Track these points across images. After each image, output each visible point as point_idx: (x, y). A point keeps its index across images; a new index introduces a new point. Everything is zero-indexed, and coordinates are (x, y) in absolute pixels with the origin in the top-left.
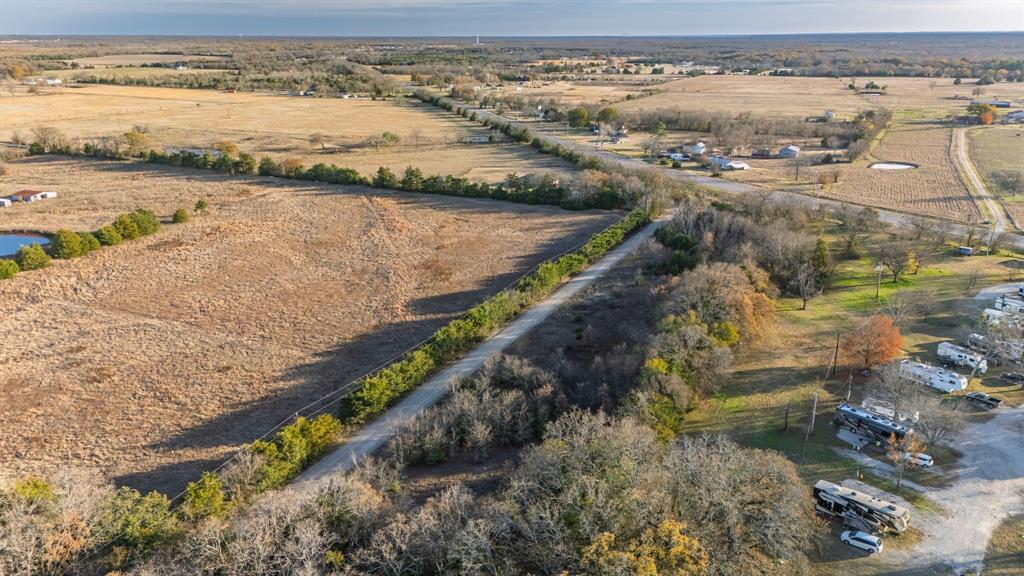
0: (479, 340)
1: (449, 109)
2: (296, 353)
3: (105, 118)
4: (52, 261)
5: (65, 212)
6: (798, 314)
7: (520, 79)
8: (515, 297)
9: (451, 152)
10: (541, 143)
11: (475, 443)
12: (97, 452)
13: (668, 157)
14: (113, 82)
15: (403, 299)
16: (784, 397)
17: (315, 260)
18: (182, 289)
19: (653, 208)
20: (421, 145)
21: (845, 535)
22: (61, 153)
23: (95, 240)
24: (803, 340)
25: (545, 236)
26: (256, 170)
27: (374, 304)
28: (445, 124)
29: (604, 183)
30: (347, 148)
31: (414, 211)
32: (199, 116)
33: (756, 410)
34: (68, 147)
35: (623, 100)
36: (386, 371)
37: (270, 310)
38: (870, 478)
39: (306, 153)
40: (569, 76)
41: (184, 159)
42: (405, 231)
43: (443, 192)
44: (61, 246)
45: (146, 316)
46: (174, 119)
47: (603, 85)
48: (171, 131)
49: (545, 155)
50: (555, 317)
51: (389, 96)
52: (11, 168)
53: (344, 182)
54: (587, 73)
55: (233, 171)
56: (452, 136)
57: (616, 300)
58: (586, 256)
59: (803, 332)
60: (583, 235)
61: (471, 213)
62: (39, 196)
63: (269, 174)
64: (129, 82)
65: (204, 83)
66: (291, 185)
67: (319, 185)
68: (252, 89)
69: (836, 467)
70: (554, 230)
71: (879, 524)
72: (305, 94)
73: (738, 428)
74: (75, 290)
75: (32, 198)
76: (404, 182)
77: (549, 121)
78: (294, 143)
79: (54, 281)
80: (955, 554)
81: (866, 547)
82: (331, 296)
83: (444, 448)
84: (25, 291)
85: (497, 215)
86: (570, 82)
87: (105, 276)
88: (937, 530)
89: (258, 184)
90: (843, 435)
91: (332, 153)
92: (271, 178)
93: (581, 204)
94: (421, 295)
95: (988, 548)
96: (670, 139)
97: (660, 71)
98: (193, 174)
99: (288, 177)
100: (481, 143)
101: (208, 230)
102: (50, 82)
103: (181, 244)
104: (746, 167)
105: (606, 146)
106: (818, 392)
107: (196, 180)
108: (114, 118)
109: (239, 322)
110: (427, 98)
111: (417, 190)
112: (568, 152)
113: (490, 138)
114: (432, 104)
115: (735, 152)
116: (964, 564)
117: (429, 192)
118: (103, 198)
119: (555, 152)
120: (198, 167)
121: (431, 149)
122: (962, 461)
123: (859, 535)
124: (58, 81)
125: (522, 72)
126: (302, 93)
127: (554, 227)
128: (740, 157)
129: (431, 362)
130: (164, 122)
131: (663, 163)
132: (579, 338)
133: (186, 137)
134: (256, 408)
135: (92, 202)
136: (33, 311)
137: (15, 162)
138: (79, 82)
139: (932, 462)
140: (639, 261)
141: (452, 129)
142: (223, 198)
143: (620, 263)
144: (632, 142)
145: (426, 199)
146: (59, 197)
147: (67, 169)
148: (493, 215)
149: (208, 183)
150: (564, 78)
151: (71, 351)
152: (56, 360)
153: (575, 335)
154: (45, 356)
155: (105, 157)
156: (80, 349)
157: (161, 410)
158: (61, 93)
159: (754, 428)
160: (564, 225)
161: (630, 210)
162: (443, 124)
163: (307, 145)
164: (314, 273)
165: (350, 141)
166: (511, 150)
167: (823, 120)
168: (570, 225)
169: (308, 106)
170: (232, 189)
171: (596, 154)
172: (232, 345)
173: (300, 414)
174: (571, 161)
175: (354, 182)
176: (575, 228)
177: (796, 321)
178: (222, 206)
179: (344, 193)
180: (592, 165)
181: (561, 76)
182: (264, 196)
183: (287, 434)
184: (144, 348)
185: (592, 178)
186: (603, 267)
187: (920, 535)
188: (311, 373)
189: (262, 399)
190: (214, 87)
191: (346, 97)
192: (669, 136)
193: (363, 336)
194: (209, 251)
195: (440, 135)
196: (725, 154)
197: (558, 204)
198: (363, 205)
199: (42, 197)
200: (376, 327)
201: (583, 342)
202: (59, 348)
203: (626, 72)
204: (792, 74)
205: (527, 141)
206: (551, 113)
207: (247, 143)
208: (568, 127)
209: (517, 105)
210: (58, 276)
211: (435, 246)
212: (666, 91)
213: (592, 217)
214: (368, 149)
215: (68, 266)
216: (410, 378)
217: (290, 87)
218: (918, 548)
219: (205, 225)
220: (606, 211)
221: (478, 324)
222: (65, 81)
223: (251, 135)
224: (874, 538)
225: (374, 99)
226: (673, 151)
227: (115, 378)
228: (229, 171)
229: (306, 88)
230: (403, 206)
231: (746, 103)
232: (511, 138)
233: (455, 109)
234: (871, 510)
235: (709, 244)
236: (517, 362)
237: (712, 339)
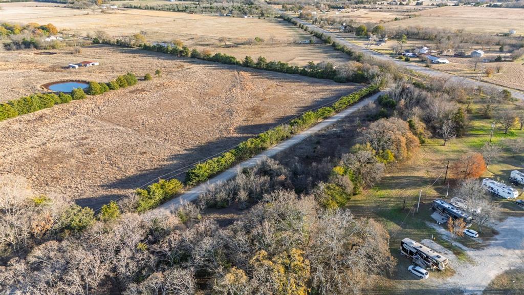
0: (264, 149)
1: (295, 24)
2: (177, 148)
3: (131, 26)
4: (87, 96)
5: (100, 73)
6: (439, 148)
7: (340, 8)
8: (287, 129)
9: (288, 48)
10: (336, 44)
11: (239, 200)
12: (79, 186)
13: (404, 55)
14: (140, 8)
15: (236, 125)
16: (410, 192)
17: (201, 103)
18: (138, 113)
19: (381, 83)
20: (274, 44)
21: (410, 268)
22: (107, 43)
23: (107, 87)
24: (436, 162)
25: (318, 97)
26: (189, 55)
27: (221, 127)
28: (291, 32)
29: (359, 69)
30: (236, 45)
31: (257, 80)
32: (174, 26)
33: (393, 197)
34: (110, 41)
35: (392, 21)
36: (210, 161)
37: (173, 126)
38: (439, 239)
39: (216, 47)
40: (367, 6)
41: (158, 48)
42: (249, 90)
43: (276, 70)
44: (91, 89)
45: (118, 125)
46: (161, 28)
47: (385, 11)
48: (158, 34)
49: (337, 51)
50: (308, 140)
51: (268, 17)
52: (83, 50)
53: (227, 63)
54: (379, 5)
55: (179, 55)
56: (291, 39)
57: (342, 133)
58: (334, 109)
59: (438, 158)
60: (338, 96)
61: (286, 82)
62: (91, 64)
63: (195, 58)
64: (147, 8)
65: (180, 9)
66: (204, 64)
67: (217, 64)
68: (202, 12)
69: (423, 232)
70: (326, 93)
71: (431, 264)
72: (227, 15)
73: (378, 206)
74: (93, 110)
75: (88, 65)
76: (258, 64)
77: (347, 32)
78: (213, 41)
79: (85, 106)
80: (469, 285)
81: (420, 275)
82: (202, 121)
83: (225, 201)
84: (72, 109)
85: (299, 84)
86: (367, 10)
87: (107, 104)
88: (464, 271)
89: (189, 62)
90: (435, 216)
91: (229, 47)
92: (196, 60)
93: (344, 80)
94: (245, 124)
95: (489, 285)
96: (408, 44)
97: (421, 4)
98: (161, 56)
99: (203, 59)
100: (305, 44)
101: (158, 85)
102: (112, 7)
103: (144, 91)
104: (447, 61)
105: (373, 47)
106: (431, 191)
107: (161, 59)
108: (135, 26)
109: (157, 130)
110: (286, 18)
111: (263, 69)
112: (349, 50)
113: (310, 41)
114: (287, 21)
115: (445, 53)
116: (471, 291)
117: (269, 70)
118: (117, 67)
119: (342, 50)
120: (164, 53)
121: (278, 46)
122: (497, 237)
123: (418, 268)
124: (116, 7)
125: (342, 4)
126: (225, 15)
127: (326, 91)
128: (447, 56)
129: (234, 158)
130: (156, 29)
131: (400, 58)
132: (314, 152)
133: (163, 37)
134: (151, 173)
135: (113, 68)
136: (72, 119)
137: (86, 47)
138: (125, 7)
139: (478, 235)
140: (363, 113)
141: (293, 35)
142: (170, 69)
143: (353, 113)
144: (387, 45)
145: (266, 74)
146: (100, 65)
147: (106, 51)
148: (297, 84)
149: (166, 61)
150: (364, 8)
151: (82, 139)
152: (75, 143)
153: (313, 150)
154: (71, 140)
155: (124, 46)
156: (86, 138)
157: (111, 170)
158: (115, 13)
159: (387, 207)
160: (331, 90)
161: (369, 84)
162: (290, 33)
163: (217, 43)
164: (199, 108)
165: (240, 41)
166: (320, 48)
167: (506, 35)
168: (335, 91)
169: (225, 22)
170: (176, 65)
171: (364, 52)
172: (150, 142)
173: (162, 178)
174: (349, 55)
175: (234, 63)
176: (337, 92)
177: (436, 151)
178: (169, 73)
179: (227, 69)
180: (358, 59)
181: (363, 6)
182: (189, 68)
183: (153, 187)
184: (112, 140)
185: (353, 65)
186: (343, 115)
187: (453, 272)
188: (181, 158)
189: (155, 169)
190: (184, 11)
191: (246, 17)
192: (408, 42)
193: (210, 143)
194: (155, 95)
195: (286, 39)
196: (439, 54)
197: (332, 79)
198: (234, 76)
199: (92, 64)
200: (218, 138)
201: (315, 154)
202: (78, 137)
203: (401, 4)
204: (500, 6)
205: (330, 43)
206: (348, 28)
207: (191, 41)
208: (354, 36)
209: (332, 22)
210: (88, 103)
211: (261, 99)
212: (420, 15)
213: (349, 87)
214: (247, 46)
215: (93, 99)
216: (221, 165)
217: (219, 12)
218: (449, 280)
219: (158, 82)
220: (358, 84)
221: (263, 141)
222: (119, 7)
223: (193, 36)
224: (424, 271)
225: (259, 18)
226: (408, 51)
227: (96, 153)
228: (177, 55)
229: (227, 11)
230: (253, 77)
231: (465, 24)
232: (321, 41)
233: (298, 24)
234: (428, 257)
235: (402, 106)
236: (273, 162)
237: (377, 158)
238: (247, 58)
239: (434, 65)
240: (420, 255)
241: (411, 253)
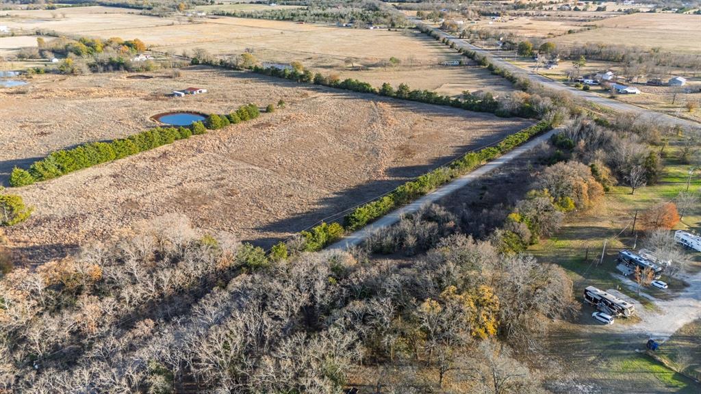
0: (422, 194)
1: (438, 39)
2: (325, 191)
3: (230, 41)
4: (207, 130)
5: (211, 102)
6: (626, 196)
7: (494, 15)
8: (447, 172)
9: (432, 71)
10: (494, 67)
11: (408, 245)
12: (232, 228)
13: (582, 82)
14: (234, 15)
15: (385, 167)
16: (593, 243)
17: (339, 140)
18: (270, 151)
19: (555, 120)
20: (414, 66)
21: (595, 314)
22: (208, 65)
23: (228, 120)
24: (622, 213)
25: (479, 134)
26: (312, 81)
27: (368, 169)
28: (433, 50)
29: (526, 100)
30: (367, 67)
31: (400, 113)
32: (283, 41)
33: (573, 248)
34: (211, 61)
35: (565, 34)
36: (368, 205)
37: (314, 167)
38: (624, 290)
39: (342, 70)
40: (530, 12)
41: (272, 71)
42: (393, 125)
43: (421, 101)
44: (211, 122)
45: (252, 164)
46: (268, 43)
47: (554, 20)
48: (266, 51)
49: (495, 76)
50: (471, 186)
51: (400, 28)
52: (183, 72)
53: (361, 91)
54: (546, 10)
55: (299, 81)
56: (435, 59)
57: (512, 179)
58: (500, 149)
59: (625, 208)
60: (503, 134)
61: (435, 116)
62: (198, 91)
63: (320, 84)
64: (243, 16)
65: (286, 17)
66: (331, 92)
67: (348, 92)
68: (314, 21)
69: (607, 282)
70: (486, 130)
71: (616, 311)
72: (346, 26)
73: (558, 256)
74: (219, 147)
75: (195, 92)
76: (398, 92)
77: (505, 50)
78: (336, 62)
79: (208, 142)
80: (656, 332)
81: (604, 320)
82: (346, 162)
83: (392, 246)
84: (195, 146)
85: (451, 118)
86: (530, 17)
87: (232, 140)
88: (650, 319)
89: (313, 90)
90: (621, 267)
91: (357, 70)
92: (320, 86)
93: (509, 114)
94: (395, 166)
95: (677, 332)
96: (588, 67)
97: (604, 9)
98: (278, 81)
99: (330, 86)
100: (452, 65)
101: (284, 118)
102: (199, 14)
103: (270, 126)
104: (638, 92)
105: (541, 71)
106: (616, 243)
107: (280, 85)
108: (235, 41)
109: (298, 172)
110: (424, 30)
111: (405, 99)
112: (511, 75)
113: (460, 63)
114: (426, 34)
115: (635, 80)
116: (657, 337)
117: (412, 100)
118: (230, 94)
119: (501, 75)
120: (280, 77)
121: (420, 69)
122: (688, 289)
123: (602, 314)
124: (204, 14)
125: (496, 8)
126: (344, 25)
127: (487, 128)
128: (637, 83)
129: (392, 203)
130: (262, 45)
131: (577, 86)
132: (481, 198)
133: (274, 56)
134: (304, 217)
135: (225, 97)
136: (200, 157)
137: (184, 69)
138: (215, 15)
139: (667, 287)
140: (534, 155)
141: (436, 54)
142: (293, 98)
143: (522, 155)
145: (409, 105)
146: (208, 93)
147: (211, 74)
148: (449, 118)
149: (285, 88)
150: (526, 14)
151: (218, 179)
152: (212, 183)
153: (479, 197)
154: (207, 181)
155: (230, 68)
156: (222, 179)
157: (260, 213)
158: (206, 23)
159: (568, 257)
160: (493, 127)
161: (540, 119)
162: (432, 51)
163: (343, 64)
164: (339, 147)
165: (369, 62)
166: (472, 72)
168: (496, 128)
169: (347, 34)
170: (298, 93)
171: (530, 77)
172: (294, 184)
173: (324, 221)
174: (511, 82)
175: (368, 92)
176: (500, 129)
177: (623, 201)
178: (292, 103)
179: (361, 98)
180: (524, 87)
181: (525, 12)
182: (315, 98)
183: (317, 230)
184: (252, 181)
185: (519, 96)
186: (510, 157)
187: (639, 320)
188: (332, 202)
189: (307, 213)
190: (292, 20)
191: (372, 28)
192: (587, 64)
193: (360, 186)
194: (284, 130)
195: (427, 59)
196: (628, 81)
197: (493, 112)
198: (371, 107)
199: (200, 92)
200: (368, 181)
201: (482, 201)
202: (213, 177)
203: (576, 9)
205: (485, 65)
206: (507, 44)
207: (309, 61)
208: (516, 55)
209: (485, 36)
210: (210, 139)
211: (409, 136)
212: (603, 26)
213: (514, 123)
214: (380, 68)
215: (215, 134)
216: (380, 210)
217: (337, 20)
218: (635, 326)
219: (283, 114)
220: (525, 120)
221: (422, 185)
222: (207, 14)
223: (312, 55)
224: (609, 317)
225: (389, 30)
226: (586, 77)
227: (239, 195)
228: (297, 80)
229: (347, 21)
230: (395, 109)
231: (662, 38)
232: (473, 62)
233: (441, 39)
234: (613, 304)
235: (581, 148)
236: (438, 208)
237: (556, 206)
238: (384, 85)
239: (620, 96)
240: (605, 302)
241: (596, 300)
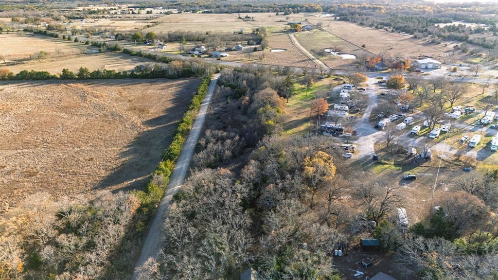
10: (128, 50)
13: (193, 53)
15: (138, 122)
17: (74, 114)
20: (62, 56)
25: (172, 91)
31: (98, 88)
42: (104, 96)
43: (105, 78)
49: (136, 56)
54: (113, 14)
58: (202, 95)
61: (127, 85)
70: (174, 88)
76: (78, 75)
77: (119, 40)
93: (176, 76)
94: (144, 120)
99: (4, 79)
100: (96, 53)
104: (227, 55)
105: (160, 50)
111: (87, 78)
113: (100, 50)
115: (217, 49)
128: (221, 51)
131: (193, 56)
143: (213, 97)
144: (169, 47)
150: (103, 17)
160: (176, 85)
175: (50, 78)
186: (208, 99)
196: (215, 51)
198: (67, 88)
205: (120, 50)
211: (127, 101)
212: (162, 22)
226: (192, 50)
230: (89, 86)
233: (60, 36)
238: (64, 71)
239: (222, 58)
